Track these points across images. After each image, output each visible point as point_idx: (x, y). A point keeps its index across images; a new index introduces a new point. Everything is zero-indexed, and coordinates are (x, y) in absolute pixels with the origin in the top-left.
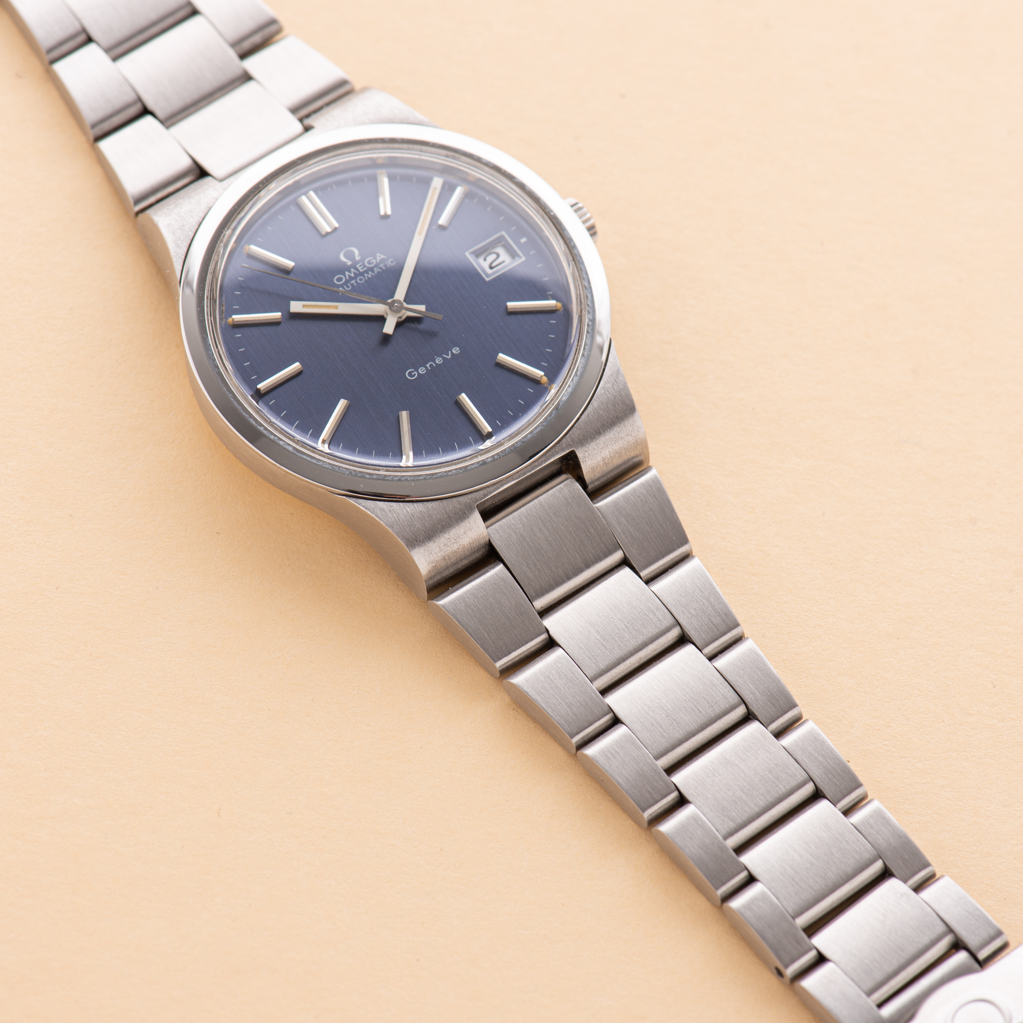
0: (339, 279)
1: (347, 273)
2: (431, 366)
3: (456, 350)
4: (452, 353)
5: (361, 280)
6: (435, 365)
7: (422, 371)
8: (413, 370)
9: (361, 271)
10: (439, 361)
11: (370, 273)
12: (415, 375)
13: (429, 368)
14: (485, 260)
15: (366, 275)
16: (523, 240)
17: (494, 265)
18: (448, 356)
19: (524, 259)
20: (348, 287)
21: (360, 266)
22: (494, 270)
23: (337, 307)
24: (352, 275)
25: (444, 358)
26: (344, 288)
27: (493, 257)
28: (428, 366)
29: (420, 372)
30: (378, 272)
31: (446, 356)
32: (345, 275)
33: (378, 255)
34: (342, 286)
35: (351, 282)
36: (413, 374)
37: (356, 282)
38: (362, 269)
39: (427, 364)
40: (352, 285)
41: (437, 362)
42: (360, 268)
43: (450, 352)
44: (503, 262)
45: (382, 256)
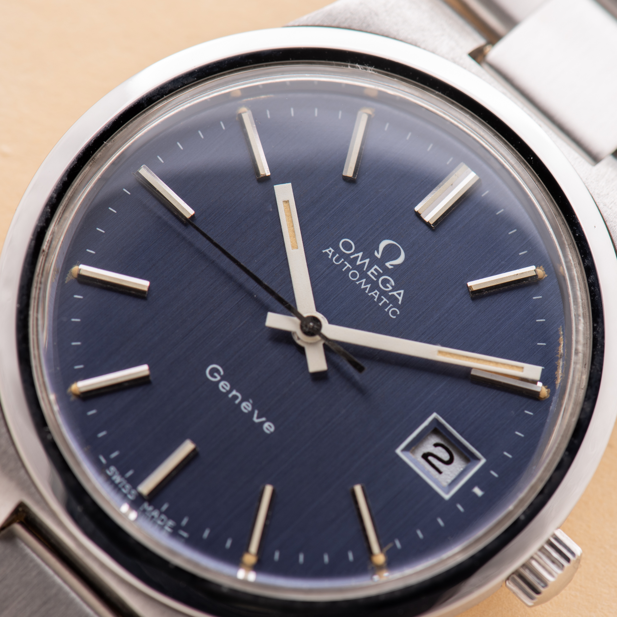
0: (347, 246)
1: (360, 254)
2: (235, 397)
3: (269, 427)
4: (263, 423)
5: (354, 275)
6: (237, 402)
7: (224, 386)
8: (222, 373)
9: (369, 273)
10: (246, 407)
11: (369, 286)
12: (215, 377)
13: (230, 396)
14: (436, 445)
15: (364, 280)
16: (478, 491)
17: (431, 458)
18: (258, 417)
19: (447, 497)
20: (337, 260)
21: (376, 270)
22: (423, 462)
23: (295, 247)
24: (359, 263)
25: (251, 413)
26: (334, 255)
27: (445, 456)
28: (234, 393)
29: (222, 384)
30: (373, 297)
31: (255, 415)
32: (356, 252)
33: (402, 292)
34: (337, 250)
35: (346, 263)
36: (216, 374)
37: (348, 270)
38: (372, 273)
39: (237, 391)
40: (343, 265)
41: (244, 404)
42: (372, 270)
43: (263, 419)
44: (440, 472)
45: (400, 299)
